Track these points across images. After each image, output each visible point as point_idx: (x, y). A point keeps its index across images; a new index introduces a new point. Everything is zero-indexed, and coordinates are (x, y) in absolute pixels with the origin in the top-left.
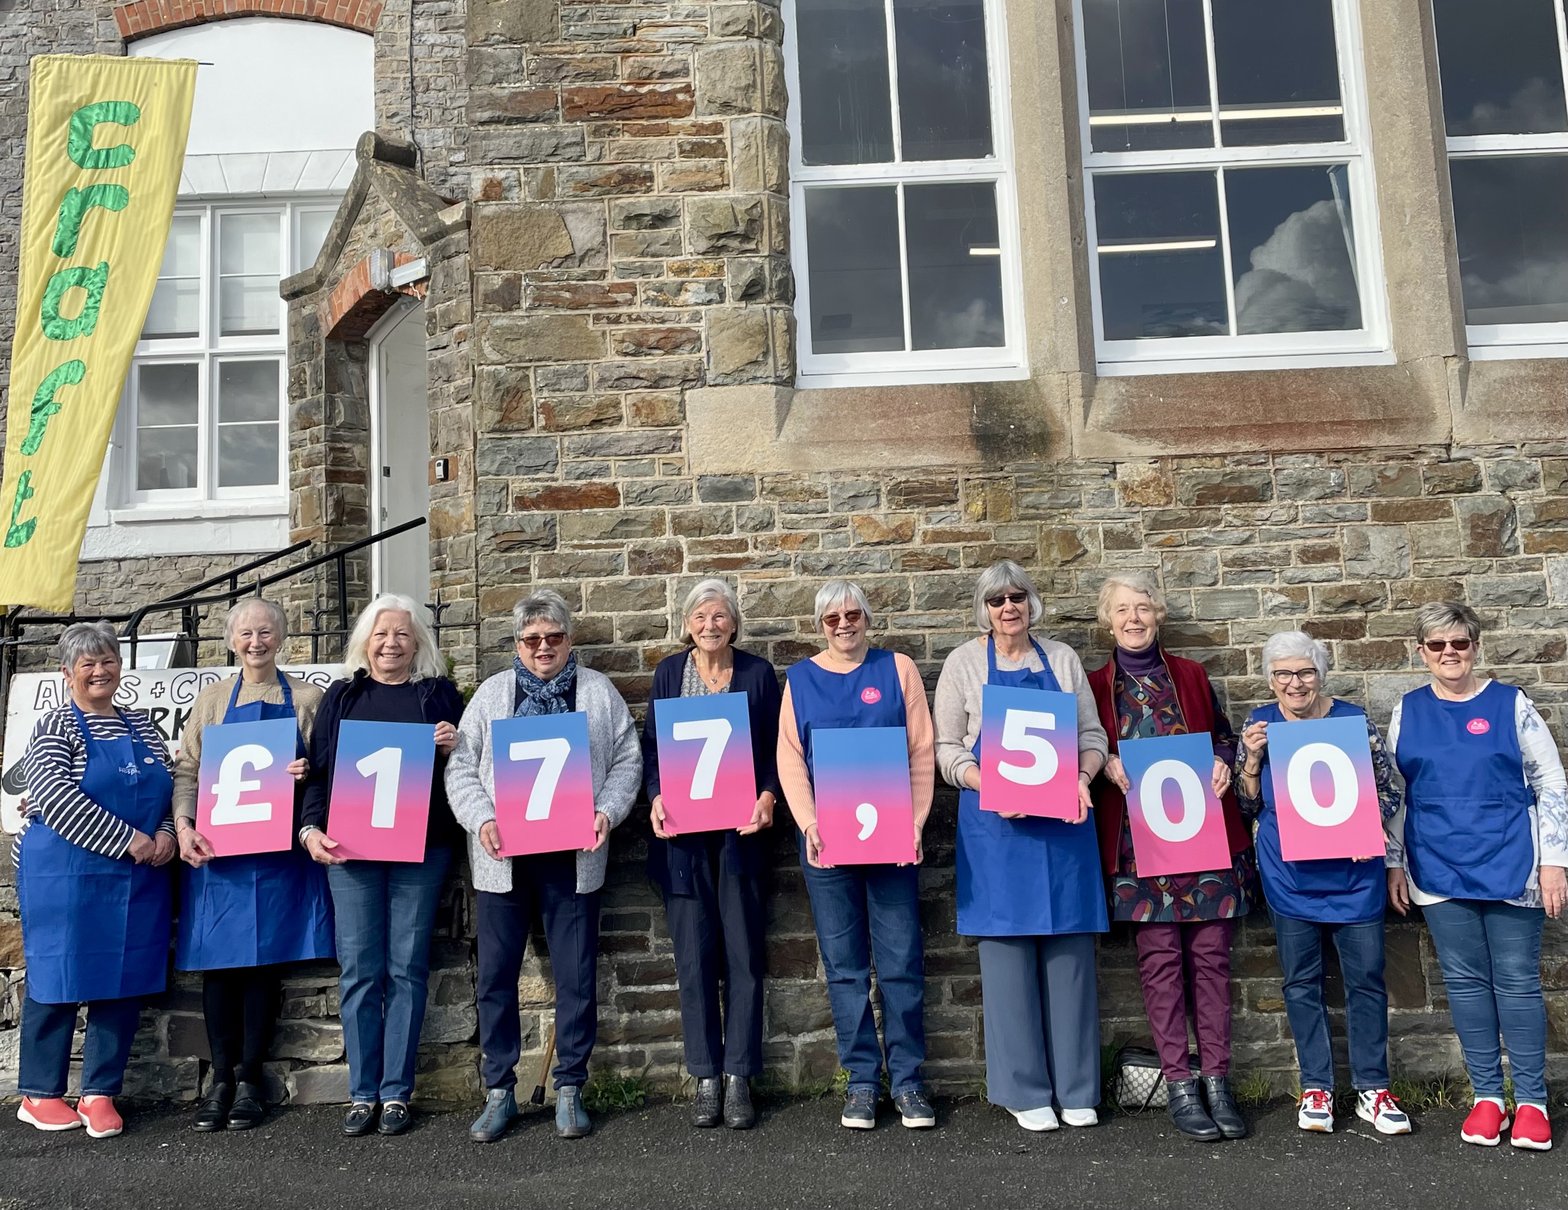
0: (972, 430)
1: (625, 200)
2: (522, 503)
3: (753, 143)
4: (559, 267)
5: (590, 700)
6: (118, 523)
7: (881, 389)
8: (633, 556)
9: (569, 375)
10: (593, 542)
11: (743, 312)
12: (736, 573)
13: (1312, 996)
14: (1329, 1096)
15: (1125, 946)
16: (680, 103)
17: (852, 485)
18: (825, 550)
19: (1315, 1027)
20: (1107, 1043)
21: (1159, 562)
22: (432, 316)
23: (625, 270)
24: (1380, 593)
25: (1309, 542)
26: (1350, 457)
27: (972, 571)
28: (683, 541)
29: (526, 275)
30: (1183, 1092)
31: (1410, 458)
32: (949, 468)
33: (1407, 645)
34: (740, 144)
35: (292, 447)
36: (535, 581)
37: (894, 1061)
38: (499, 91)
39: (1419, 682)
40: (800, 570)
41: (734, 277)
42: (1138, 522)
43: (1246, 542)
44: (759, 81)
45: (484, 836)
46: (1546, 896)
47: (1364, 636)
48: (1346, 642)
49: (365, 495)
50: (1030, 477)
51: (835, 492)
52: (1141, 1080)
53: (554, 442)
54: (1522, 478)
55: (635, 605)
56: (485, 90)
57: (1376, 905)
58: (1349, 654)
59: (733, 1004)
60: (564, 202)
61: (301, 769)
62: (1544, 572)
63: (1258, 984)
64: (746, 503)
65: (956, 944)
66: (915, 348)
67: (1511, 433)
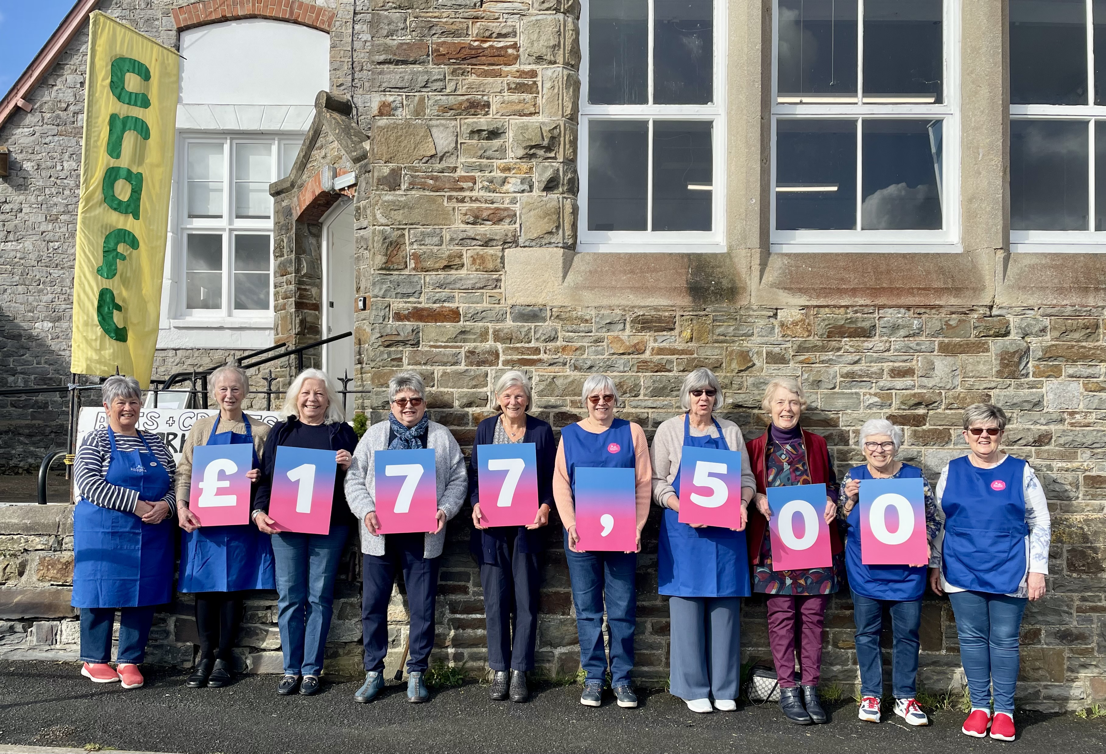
0: (687, 284)
1: (471, 120)
2: (399, 317)
3: (556, 84)
4: (426, 162)
5: (436, 441)
6: (175, 327)
7: (631, 255)
8: (468, 354)
9: (430, 235)
10: (443, 344)
11: (544, 199)
12: (532, 368)
13: (873, 642)
14: (879, 701)
15: (760, 606)
16: (510, 55)
17: (608, 316)
18: (589, 356)
19: (874, 660)
20: (744, 662)
21: (800, 373)
22: (359, 208)
23: (470, 167)
24: (938, 399)
25: (896, 364)
26: (928, 311)
27: (681, 374)
28: (500, 346)
29: (405, 167)
30: (790, 694)
31: (966, 314)
32: (672, 308)
33: (952, 431)
34: (548, 85)
35: (275, 287)
36: (406, 367)
37: (615, 667)
38: (391, 41)
39: (957, 455)
40: (573, 369)
41: (540, 175)
42: (789, 347)
43: (856, 363)
44: (562, 43)
45: (367, 521)
46: (1031, 591)
47: (925, 425)
48: (913, 428)
49: (319, 318)
50: (722, 315)
51: (598, 320)
52: (764, 685)
53: (420, 278)
54: (1036, 329)
55: (468, 385)
56: (382, 40)
57: (919, 591)
58: (915, 435)
59: (518, 628)
60: (431, 119)
61: (255, 475)
62: (1044, 390)
63: (841, 632)
64: (540, 324)
65: (656, 600)
66: (654, 229)
67: (1032, 301)
